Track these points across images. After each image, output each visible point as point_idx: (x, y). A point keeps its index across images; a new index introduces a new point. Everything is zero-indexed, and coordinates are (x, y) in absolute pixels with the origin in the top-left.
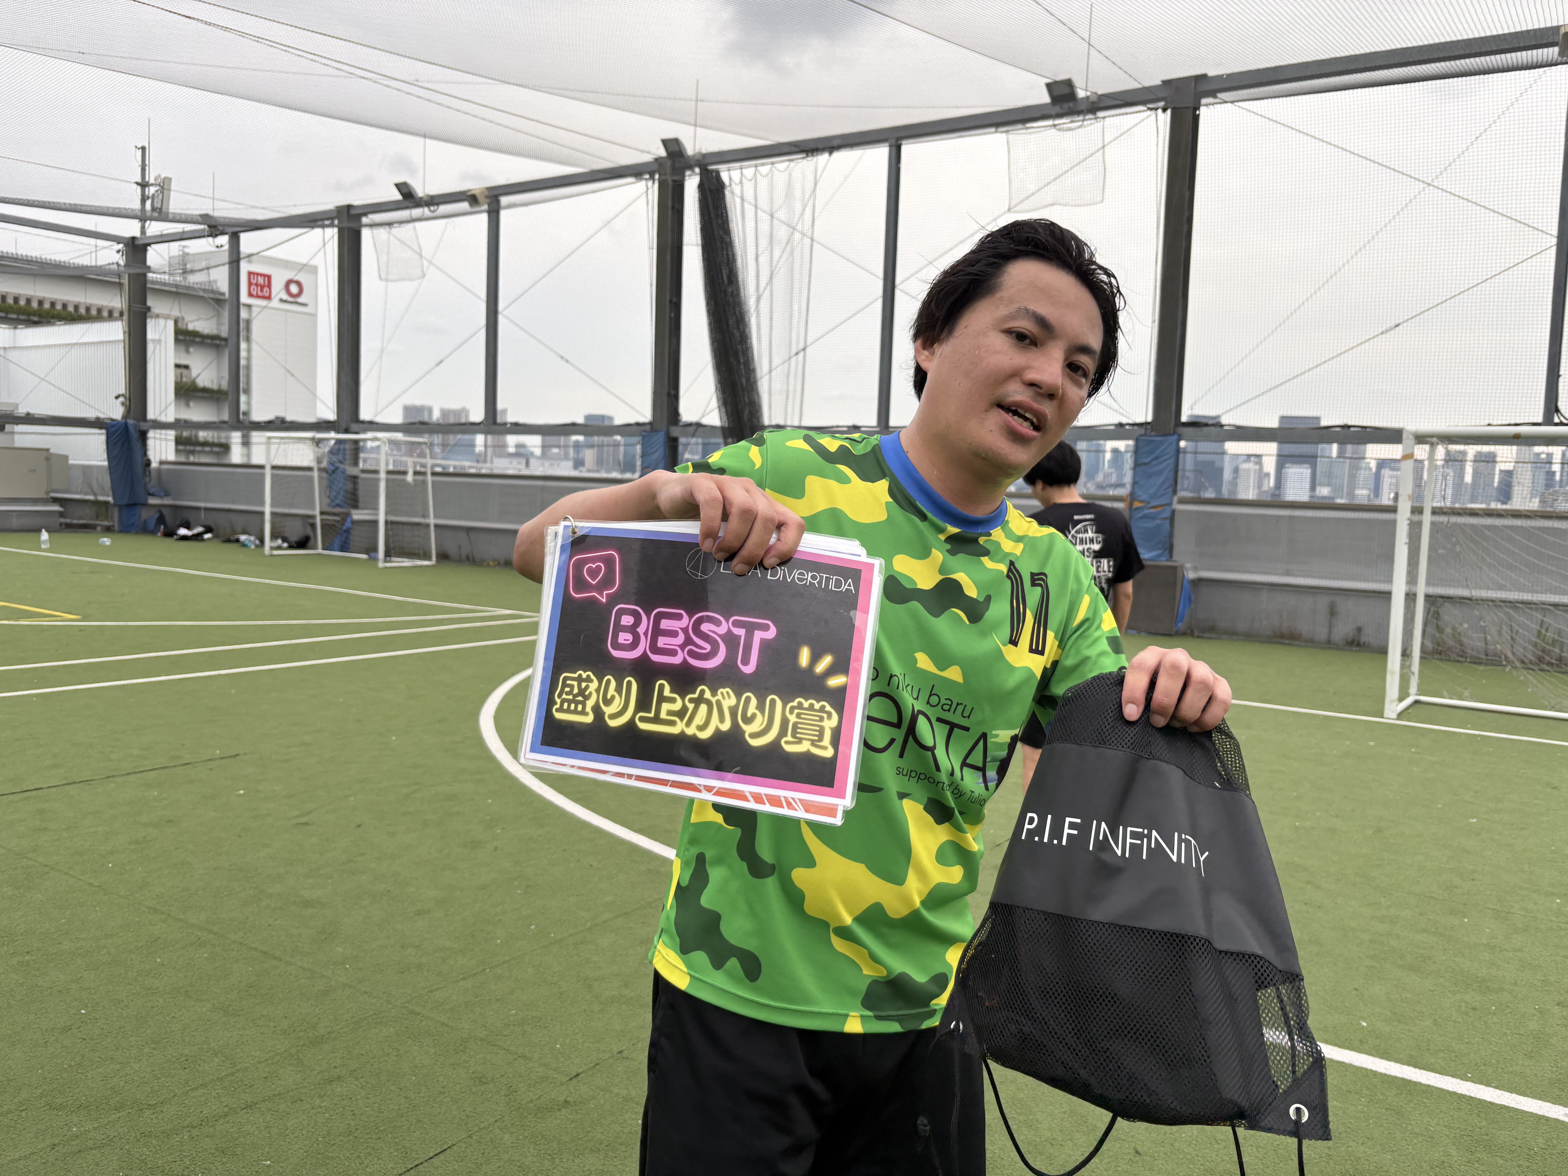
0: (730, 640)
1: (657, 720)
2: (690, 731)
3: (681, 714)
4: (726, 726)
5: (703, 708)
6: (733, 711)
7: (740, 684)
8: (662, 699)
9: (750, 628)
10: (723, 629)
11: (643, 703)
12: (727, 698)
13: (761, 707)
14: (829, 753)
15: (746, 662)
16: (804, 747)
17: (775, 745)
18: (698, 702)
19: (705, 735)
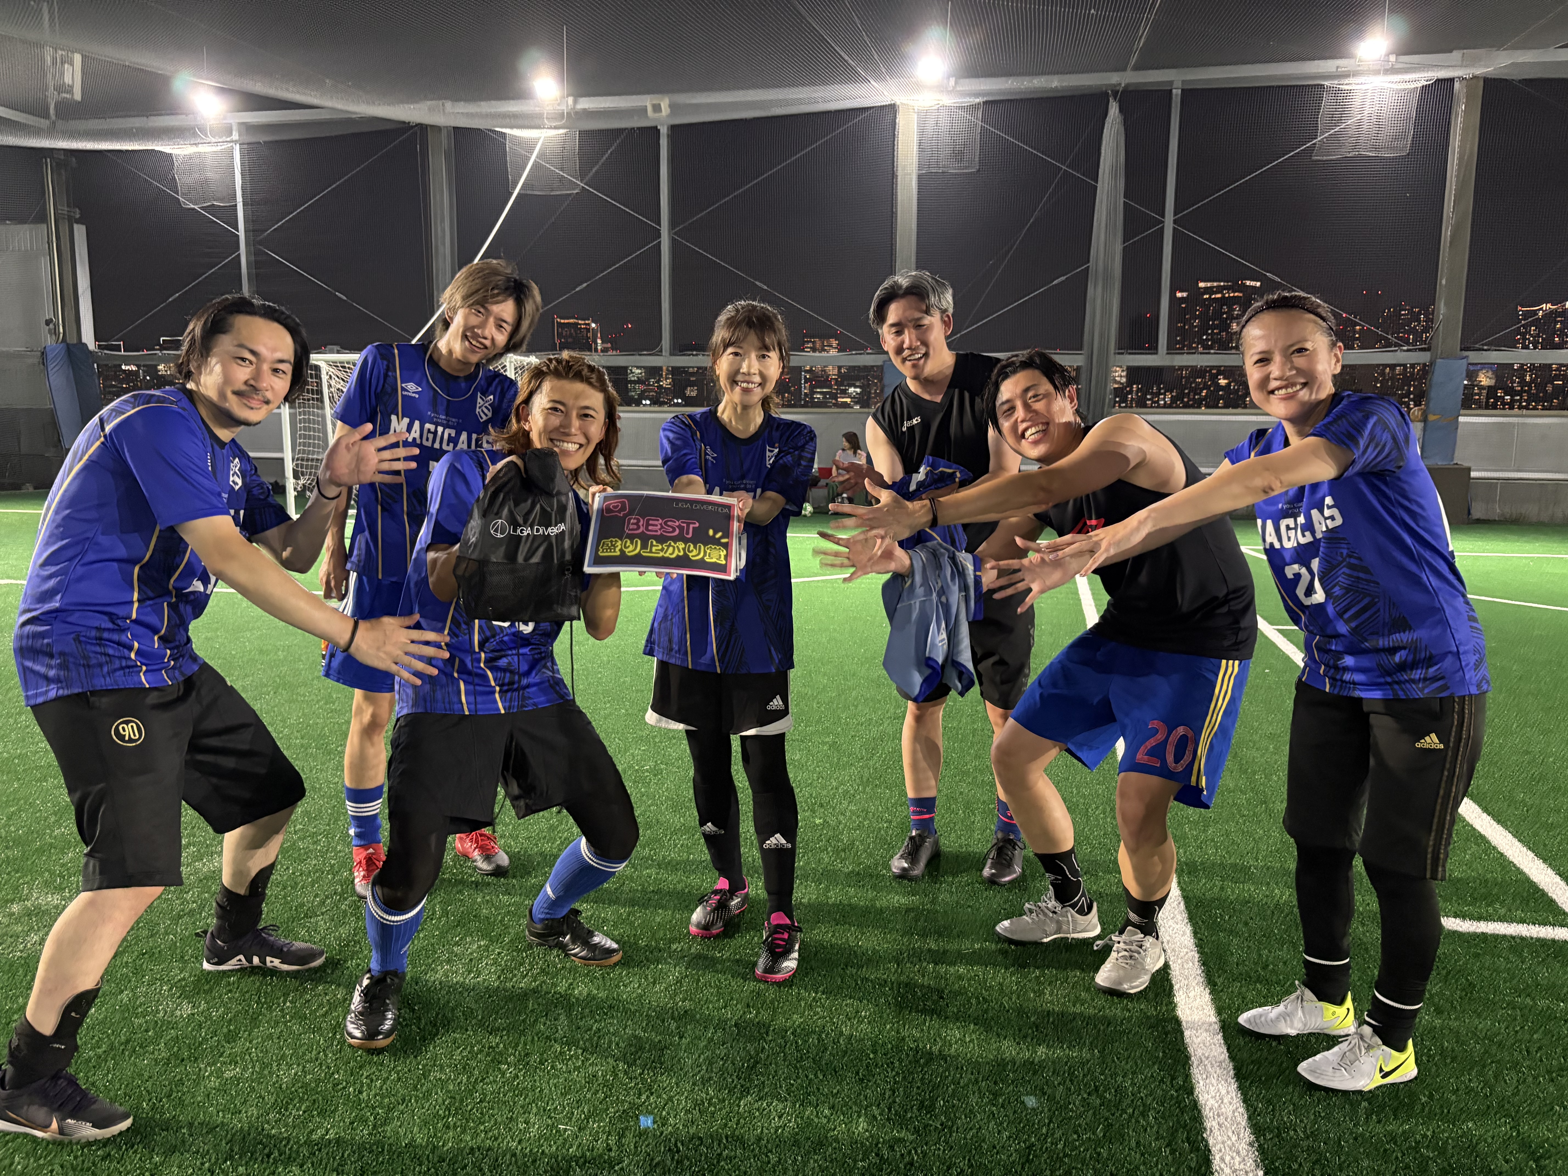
0: (679, 527)
1: (651, 552)
2: (667, 555)
3: (662, 550)
4: (681, 553)
5: (671, 549)
6: (684, 549)
7: (686, 541)
8: (652, 545)
9: (688, 525)
10: (677, 523)
11: (644, 546)
12: (681, 545)
13: (695, 547)
14: (724, 562)
15: (688, 533)
16: (714, 560)
17: (703, 559)
18: (670, 545)
19: (674, 556)
